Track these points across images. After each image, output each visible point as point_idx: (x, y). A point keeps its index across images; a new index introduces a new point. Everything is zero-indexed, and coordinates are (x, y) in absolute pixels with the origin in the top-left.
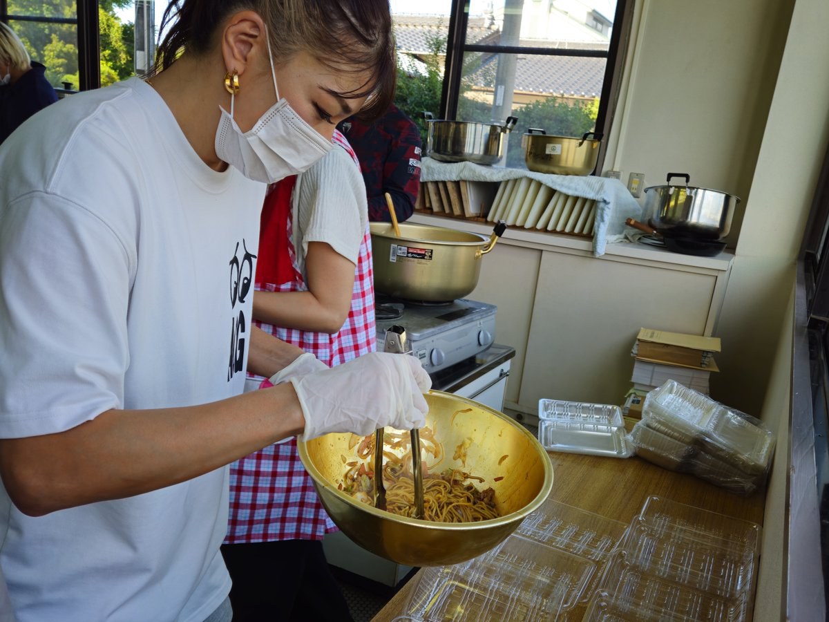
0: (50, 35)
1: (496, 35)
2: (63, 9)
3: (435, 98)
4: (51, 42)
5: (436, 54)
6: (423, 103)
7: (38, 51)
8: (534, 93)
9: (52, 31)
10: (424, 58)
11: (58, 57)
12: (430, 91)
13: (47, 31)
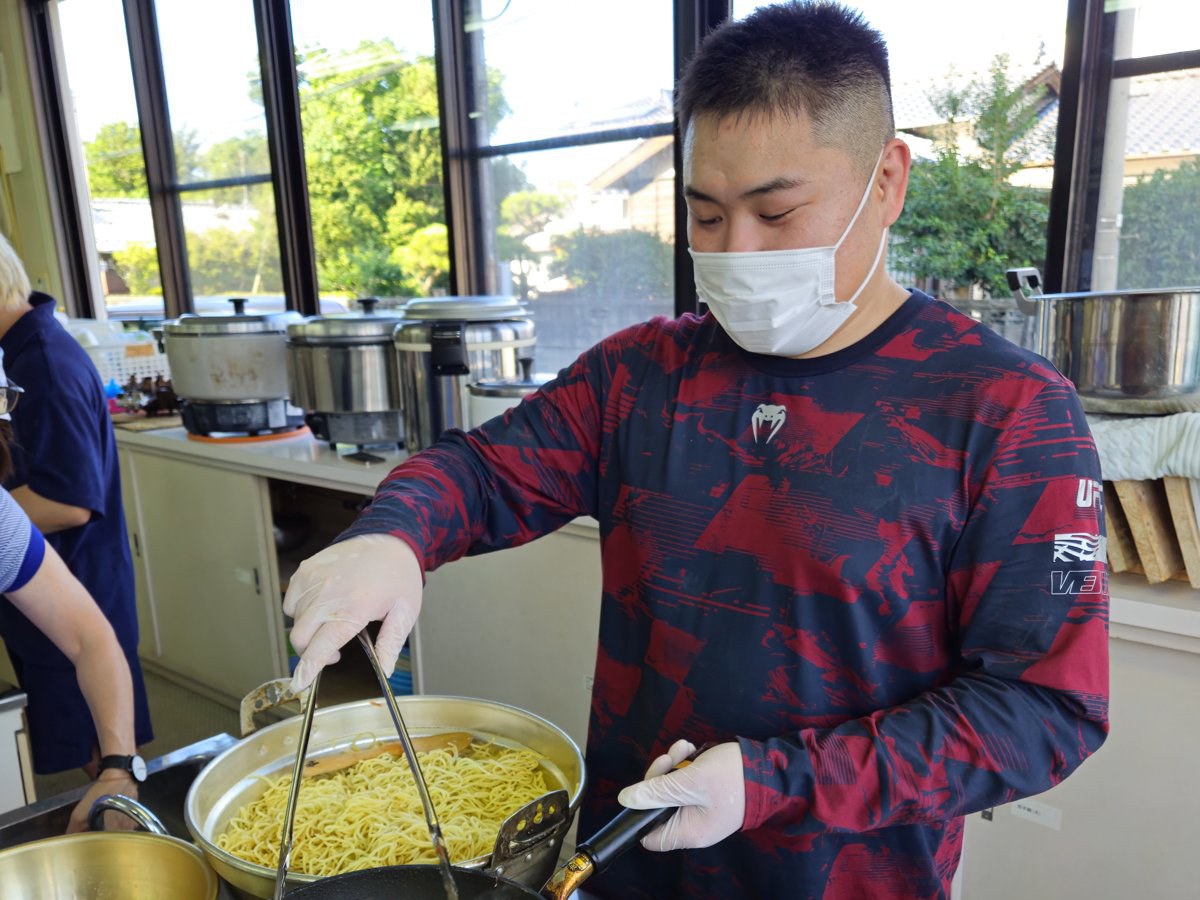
0: (393, 194)
1: (1051, 72)
2: (409, 157)
3: (956, 195)
4: (395, 202)
5: (951, 121)
6: (933, 206)
7: (380, 219)
8: (1152, 154)
9: (397, 188)
10: (925, 132)
11: (405, 221)
12: (946, 184)
13: (390, 190)
